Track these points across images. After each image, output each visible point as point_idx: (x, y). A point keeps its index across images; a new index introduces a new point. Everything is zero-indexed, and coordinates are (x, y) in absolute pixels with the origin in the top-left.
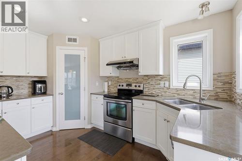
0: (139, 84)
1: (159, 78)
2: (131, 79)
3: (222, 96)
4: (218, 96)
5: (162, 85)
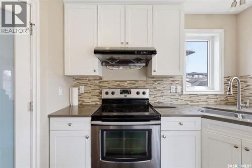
1: (169, 80)
3: (231, 100)
4: (227, 100)
5: (173, 91)
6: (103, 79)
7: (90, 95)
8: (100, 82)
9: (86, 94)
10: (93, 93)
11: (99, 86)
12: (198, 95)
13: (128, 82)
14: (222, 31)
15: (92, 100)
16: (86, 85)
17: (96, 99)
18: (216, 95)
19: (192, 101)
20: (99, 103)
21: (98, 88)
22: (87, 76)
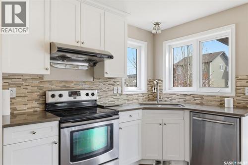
0: (93, 91)
1: (112, 82)
2: (72, 82)
3: (151, 97)
4: (149, 97)
5: (115, 91)
6: (45, 79)
7: (25, 100)
8: (41, 82)
9: (20, 99)
10: (29, 97)
11: (39, 87)
12: (132, 95)
13: (75, 82)
14: (147, 43)
15: (28, 106)
16: (18, 86)
17: (35, 104)
18: (143, 94)
19: (128, 100)
20: (38, 109)
21: (38, 90)
22: (22, 75)
